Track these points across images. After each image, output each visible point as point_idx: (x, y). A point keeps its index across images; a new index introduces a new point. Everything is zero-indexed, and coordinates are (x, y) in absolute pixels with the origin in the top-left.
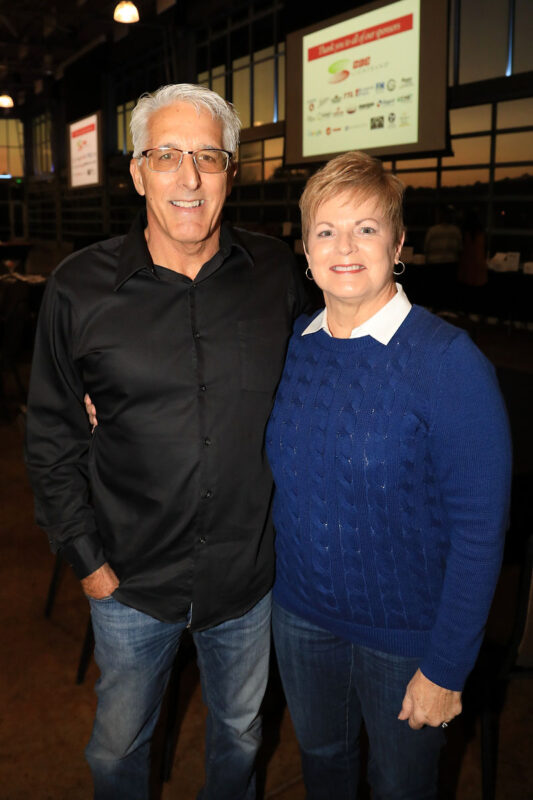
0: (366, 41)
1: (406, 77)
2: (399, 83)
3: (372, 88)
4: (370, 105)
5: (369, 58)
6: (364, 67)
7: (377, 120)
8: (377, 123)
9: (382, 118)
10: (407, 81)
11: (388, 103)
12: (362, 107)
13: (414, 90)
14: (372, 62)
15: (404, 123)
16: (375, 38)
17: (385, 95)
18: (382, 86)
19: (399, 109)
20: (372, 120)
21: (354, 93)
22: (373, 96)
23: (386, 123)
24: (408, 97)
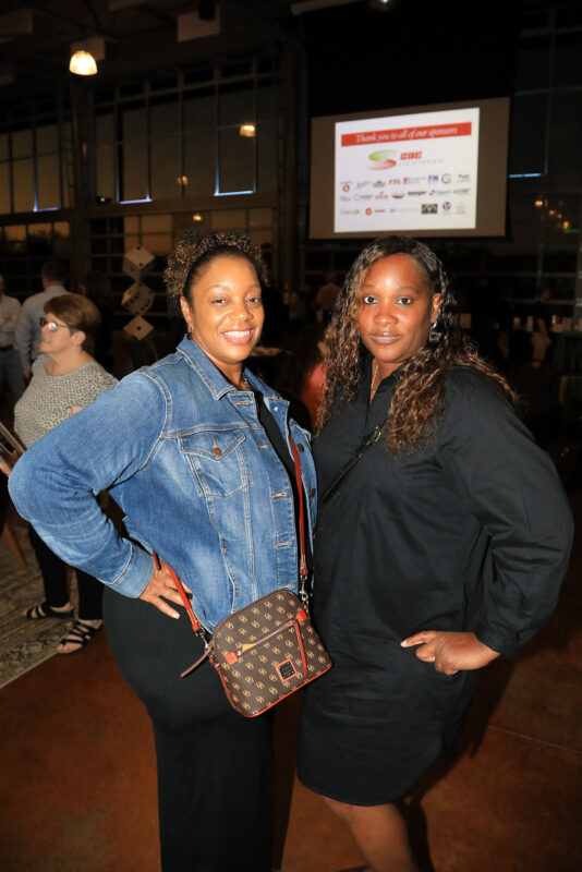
0: (415, 138)
1: (463, 173)
2: (455, 178)
3: (423, 178)
4: (420, 193)
5: (420, 153)
6: (414, 160)
7: (430, 206)
8: (429, 209)
9: (436, 205)
10: (465, 177)
11: (442, 193)
12: (411, 194)
13: (472, 185)
14: (424, 157)
15: (461, 211)
16: (427, 137)
17: (439, 186)
18: (436, 178)
19: (454, 200)
20: (423, 206)
21: (402, 181)
22: (424, 186)
23: (440, 209)
24: (465, 191)
